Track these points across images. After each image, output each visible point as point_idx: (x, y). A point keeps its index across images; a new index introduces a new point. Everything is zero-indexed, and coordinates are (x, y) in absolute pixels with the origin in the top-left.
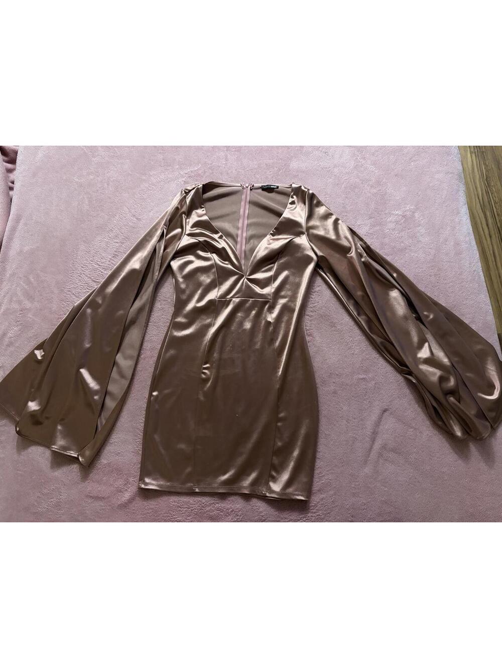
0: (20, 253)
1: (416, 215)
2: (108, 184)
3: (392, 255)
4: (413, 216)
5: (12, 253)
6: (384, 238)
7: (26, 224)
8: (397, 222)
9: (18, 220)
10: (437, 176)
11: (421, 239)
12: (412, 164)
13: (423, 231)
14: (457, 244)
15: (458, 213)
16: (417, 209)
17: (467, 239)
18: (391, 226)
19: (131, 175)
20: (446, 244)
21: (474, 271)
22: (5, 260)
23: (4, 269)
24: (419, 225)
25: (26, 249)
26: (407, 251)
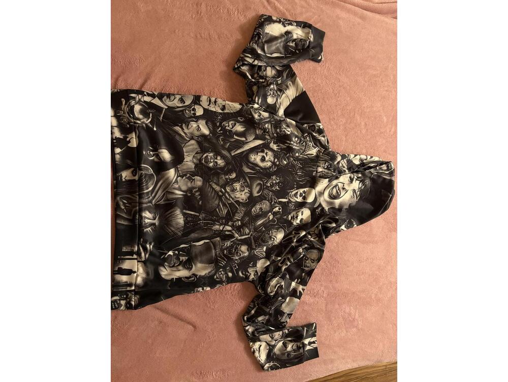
0: (338, 17)
1: (355, 329)
2: (387, 90)
3: (326, 310)
4: (353, 327)
5: (338, 11)
6: (339, 304)
7: (359, 24)
8: (350, 314)
9: (363, 18)
10: (381, 344)
11: (337, 333)
12: (391, 326)
13: (343, 334)
14: (332, 361)
15: (354, 361)
16: (359, 330)
17: (334, 369)
18: (347, 310)
19: (393, 109)
20: (332, 352)
21: (311, 375)
22: (334, 4)
23: (327, 3)
24: (347, 332)
25: (341, 22)
26: (329, 322)
